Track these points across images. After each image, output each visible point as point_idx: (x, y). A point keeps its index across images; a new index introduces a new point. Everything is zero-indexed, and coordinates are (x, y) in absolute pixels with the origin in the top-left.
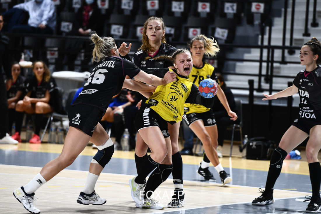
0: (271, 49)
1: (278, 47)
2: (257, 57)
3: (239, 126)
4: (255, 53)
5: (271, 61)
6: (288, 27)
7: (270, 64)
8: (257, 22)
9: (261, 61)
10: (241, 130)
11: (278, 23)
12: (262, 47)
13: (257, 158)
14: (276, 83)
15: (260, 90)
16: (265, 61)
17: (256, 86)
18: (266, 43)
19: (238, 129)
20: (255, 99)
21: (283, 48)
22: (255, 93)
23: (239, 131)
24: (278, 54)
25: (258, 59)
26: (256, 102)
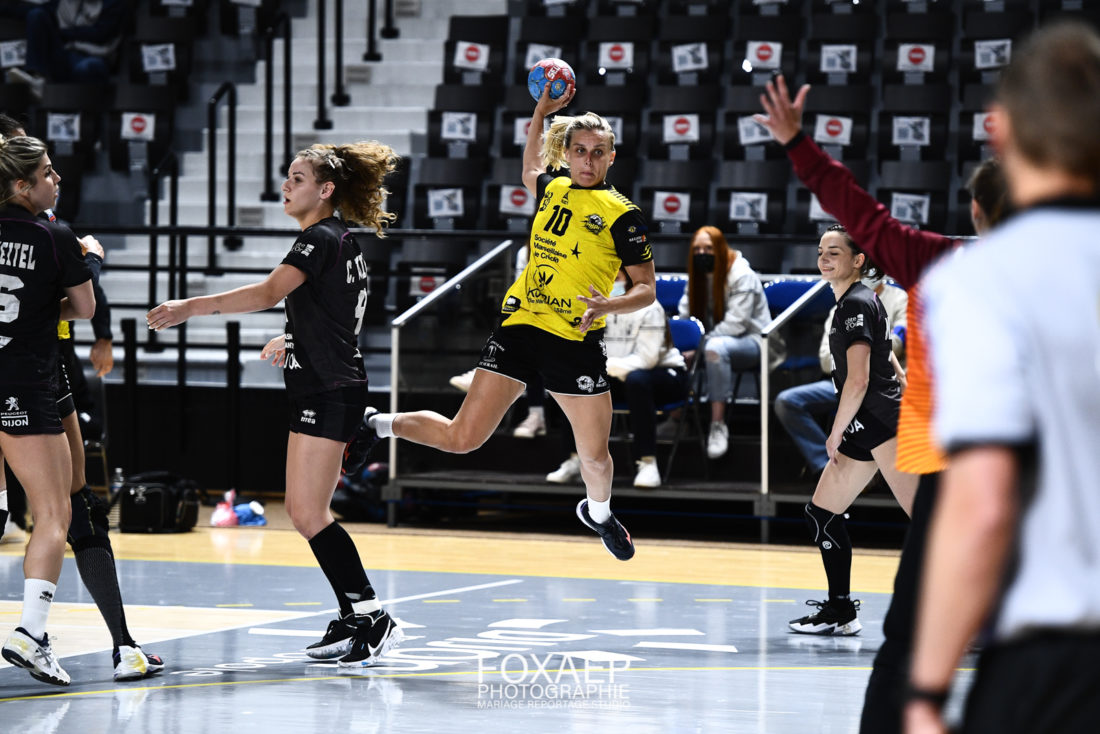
0: (180, 235)
1: (196, 231)
2: (143, 257)
3: (98, 445)
4: (137, 249)
5: (179, 267)
6: (222, 176)
7: (177, 276)
8: (138, 166)
9: (153, 268)
10: (103, 454)
11: (195, 166)
12: (154, 232)
13: (150, 529)
14: (197, 326)
15: (154, 345)
16: (163, 269)
17: (142, 335)
18: (164, 220)
19: (95, 454)
20: (140, 371)
21: (210, 232)
22: (141, 355)
23: (100, 459)
24: (197, 249)
25: (146, 262)
26: (145, 379)
